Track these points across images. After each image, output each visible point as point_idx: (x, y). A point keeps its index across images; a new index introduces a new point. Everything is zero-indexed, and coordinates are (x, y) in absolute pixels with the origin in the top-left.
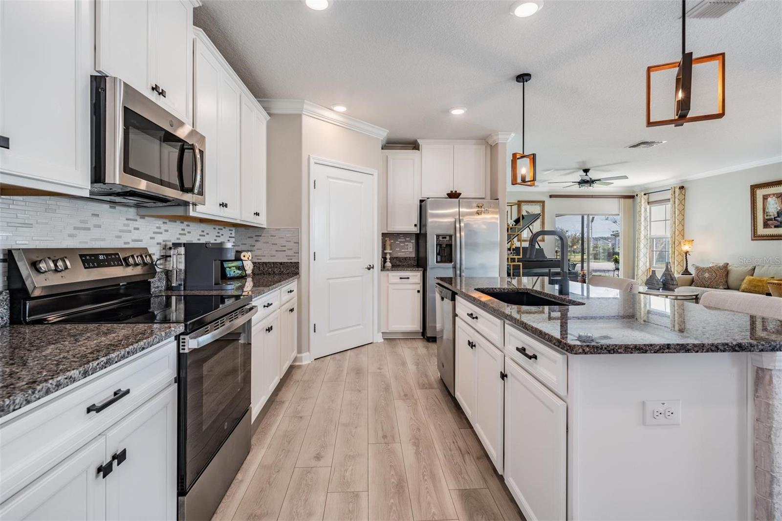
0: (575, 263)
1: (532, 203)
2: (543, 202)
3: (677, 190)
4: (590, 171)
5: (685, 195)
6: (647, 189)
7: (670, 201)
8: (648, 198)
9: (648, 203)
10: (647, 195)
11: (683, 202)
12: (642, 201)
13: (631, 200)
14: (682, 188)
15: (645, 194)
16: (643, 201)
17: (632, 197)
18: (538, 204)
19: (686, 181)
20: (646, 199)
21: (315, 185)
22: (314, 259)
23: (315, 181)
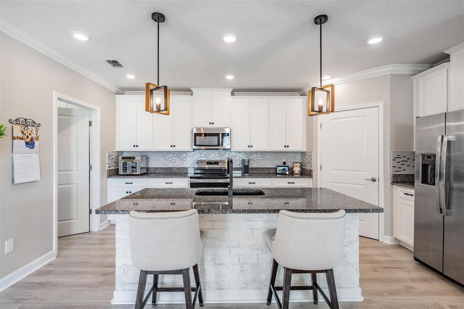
21: (321, 126)
22: (321, 169)
23: (321, 124)
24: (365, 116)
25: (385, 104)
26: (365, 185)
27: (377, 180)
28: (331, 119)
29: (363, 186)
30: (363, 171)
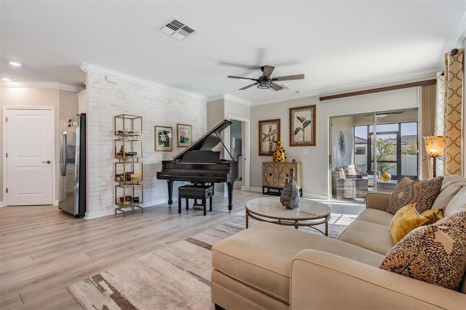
1: (303, 109)
2: (314, 107)
18: (310, 108)
21: (7, 120)
22: (7, 157)
23: (7, 118)
24: (43, 115)
25: (56, 109)
26: (43, 167)
27: (51, 162)
28: (16, 115)
29: (41, 168)
30: (41, 156)
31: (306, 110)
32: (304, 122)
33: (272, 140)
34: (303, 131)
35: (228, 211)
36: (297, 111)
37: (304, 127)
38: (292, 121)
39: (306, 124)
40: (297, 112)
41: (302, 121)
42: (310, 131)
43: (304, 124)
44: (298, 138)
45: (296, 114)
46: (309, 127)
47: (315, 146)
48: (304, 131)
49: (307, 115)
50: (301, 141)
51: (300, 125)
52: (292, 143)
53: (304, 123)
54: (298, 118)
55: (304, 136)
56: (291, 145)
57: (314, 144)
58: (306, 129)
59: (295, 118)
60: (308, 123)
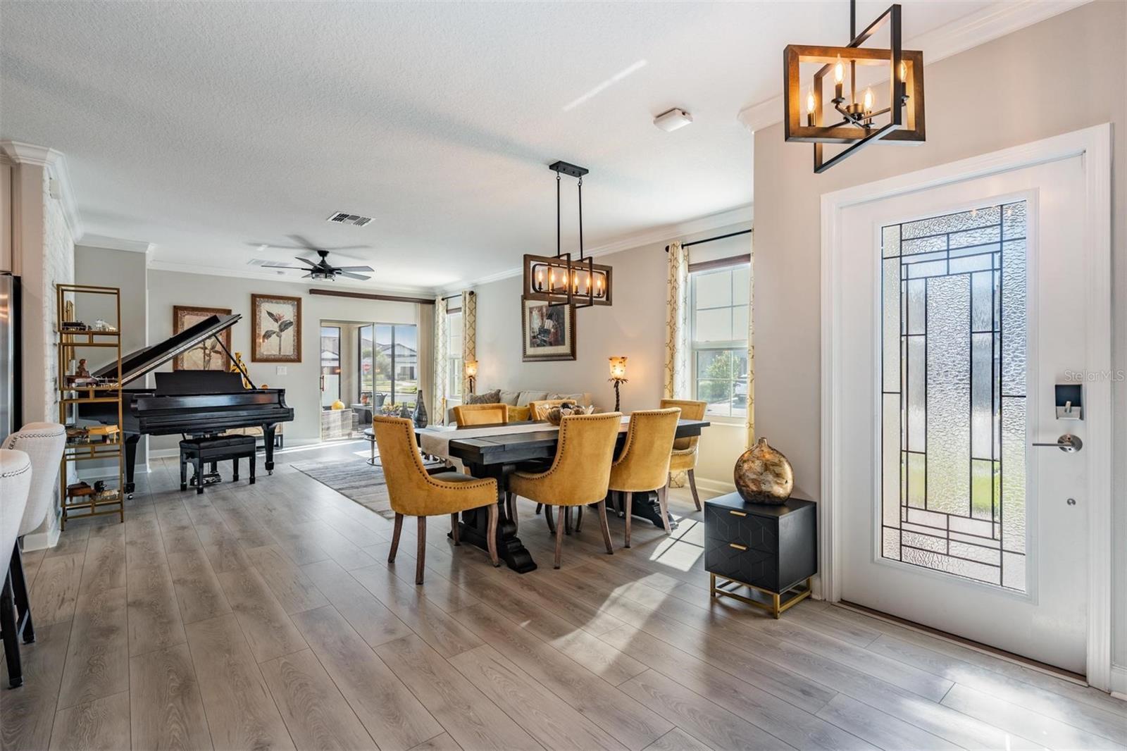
0: (384, 394)
1: (278, 301)
2: (298, 300)
3: (467, 296)
4: (329, 255)
5: (475, 303)
6: (446, 293)
7: (461, 311)
8: (447, 305)
9: (447, 311)
10: (445, 300)
11: (473, 311)
12: (440, 306)
13: (431, 306)
14: (472, 293)
15: (443, 299)
16: (441, 309)
17: (432, 302)
18: (290, 302)
19: (476, 286)
20: (445, 305)
31: (284, 303)
32: (279, 323)
33: (209, 348)
34: (278, 336)
35: (267, 472)
36: (267, 302)
37: (282, 330)
38: (258, 317)
39: (285, 326)
40: (267, 304)
41: (276, 320)
42: (292, 339)
43: (280, 326)
44: (268, 347)
45: (265, 307)
46: (290, 332)
47: (300, 363)
48: (280, 337)
49: (287, 312)
50: (275, 353)
51: (275, 327)
52: (258, 357)
53: (281, 324)
54: (270, 314)
55: (280, 345)
56: (254, 359)
57: (298, 360)
58: (283, 334)
59: (263, 313)
60: (287, 324)
